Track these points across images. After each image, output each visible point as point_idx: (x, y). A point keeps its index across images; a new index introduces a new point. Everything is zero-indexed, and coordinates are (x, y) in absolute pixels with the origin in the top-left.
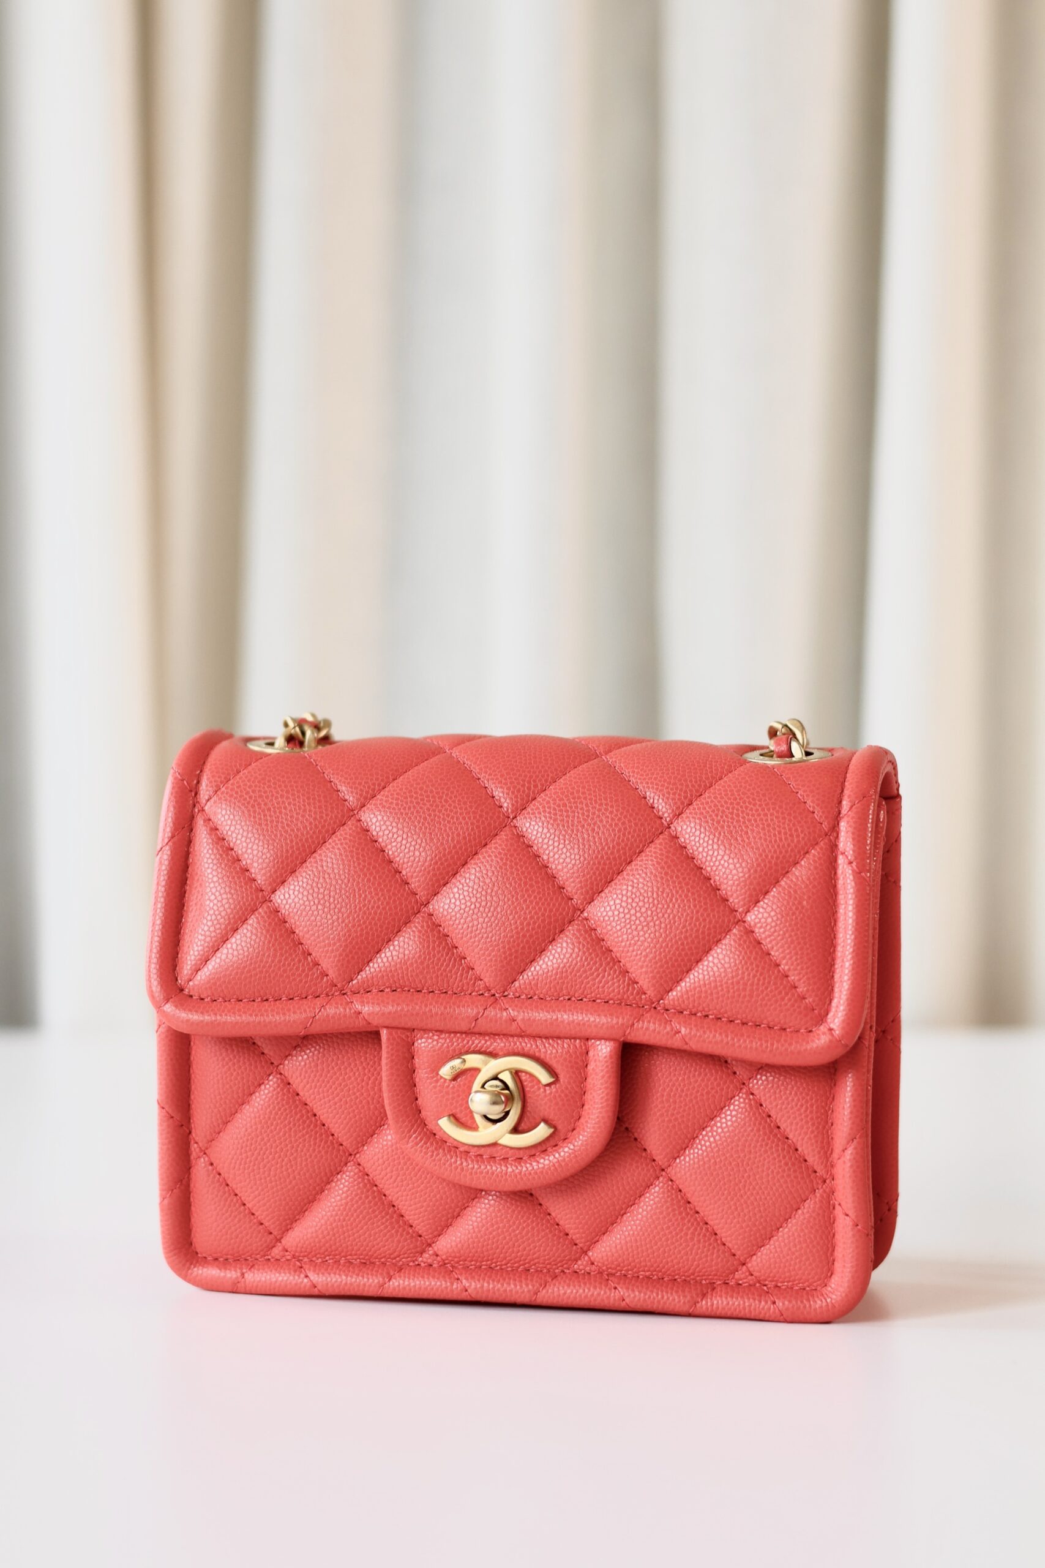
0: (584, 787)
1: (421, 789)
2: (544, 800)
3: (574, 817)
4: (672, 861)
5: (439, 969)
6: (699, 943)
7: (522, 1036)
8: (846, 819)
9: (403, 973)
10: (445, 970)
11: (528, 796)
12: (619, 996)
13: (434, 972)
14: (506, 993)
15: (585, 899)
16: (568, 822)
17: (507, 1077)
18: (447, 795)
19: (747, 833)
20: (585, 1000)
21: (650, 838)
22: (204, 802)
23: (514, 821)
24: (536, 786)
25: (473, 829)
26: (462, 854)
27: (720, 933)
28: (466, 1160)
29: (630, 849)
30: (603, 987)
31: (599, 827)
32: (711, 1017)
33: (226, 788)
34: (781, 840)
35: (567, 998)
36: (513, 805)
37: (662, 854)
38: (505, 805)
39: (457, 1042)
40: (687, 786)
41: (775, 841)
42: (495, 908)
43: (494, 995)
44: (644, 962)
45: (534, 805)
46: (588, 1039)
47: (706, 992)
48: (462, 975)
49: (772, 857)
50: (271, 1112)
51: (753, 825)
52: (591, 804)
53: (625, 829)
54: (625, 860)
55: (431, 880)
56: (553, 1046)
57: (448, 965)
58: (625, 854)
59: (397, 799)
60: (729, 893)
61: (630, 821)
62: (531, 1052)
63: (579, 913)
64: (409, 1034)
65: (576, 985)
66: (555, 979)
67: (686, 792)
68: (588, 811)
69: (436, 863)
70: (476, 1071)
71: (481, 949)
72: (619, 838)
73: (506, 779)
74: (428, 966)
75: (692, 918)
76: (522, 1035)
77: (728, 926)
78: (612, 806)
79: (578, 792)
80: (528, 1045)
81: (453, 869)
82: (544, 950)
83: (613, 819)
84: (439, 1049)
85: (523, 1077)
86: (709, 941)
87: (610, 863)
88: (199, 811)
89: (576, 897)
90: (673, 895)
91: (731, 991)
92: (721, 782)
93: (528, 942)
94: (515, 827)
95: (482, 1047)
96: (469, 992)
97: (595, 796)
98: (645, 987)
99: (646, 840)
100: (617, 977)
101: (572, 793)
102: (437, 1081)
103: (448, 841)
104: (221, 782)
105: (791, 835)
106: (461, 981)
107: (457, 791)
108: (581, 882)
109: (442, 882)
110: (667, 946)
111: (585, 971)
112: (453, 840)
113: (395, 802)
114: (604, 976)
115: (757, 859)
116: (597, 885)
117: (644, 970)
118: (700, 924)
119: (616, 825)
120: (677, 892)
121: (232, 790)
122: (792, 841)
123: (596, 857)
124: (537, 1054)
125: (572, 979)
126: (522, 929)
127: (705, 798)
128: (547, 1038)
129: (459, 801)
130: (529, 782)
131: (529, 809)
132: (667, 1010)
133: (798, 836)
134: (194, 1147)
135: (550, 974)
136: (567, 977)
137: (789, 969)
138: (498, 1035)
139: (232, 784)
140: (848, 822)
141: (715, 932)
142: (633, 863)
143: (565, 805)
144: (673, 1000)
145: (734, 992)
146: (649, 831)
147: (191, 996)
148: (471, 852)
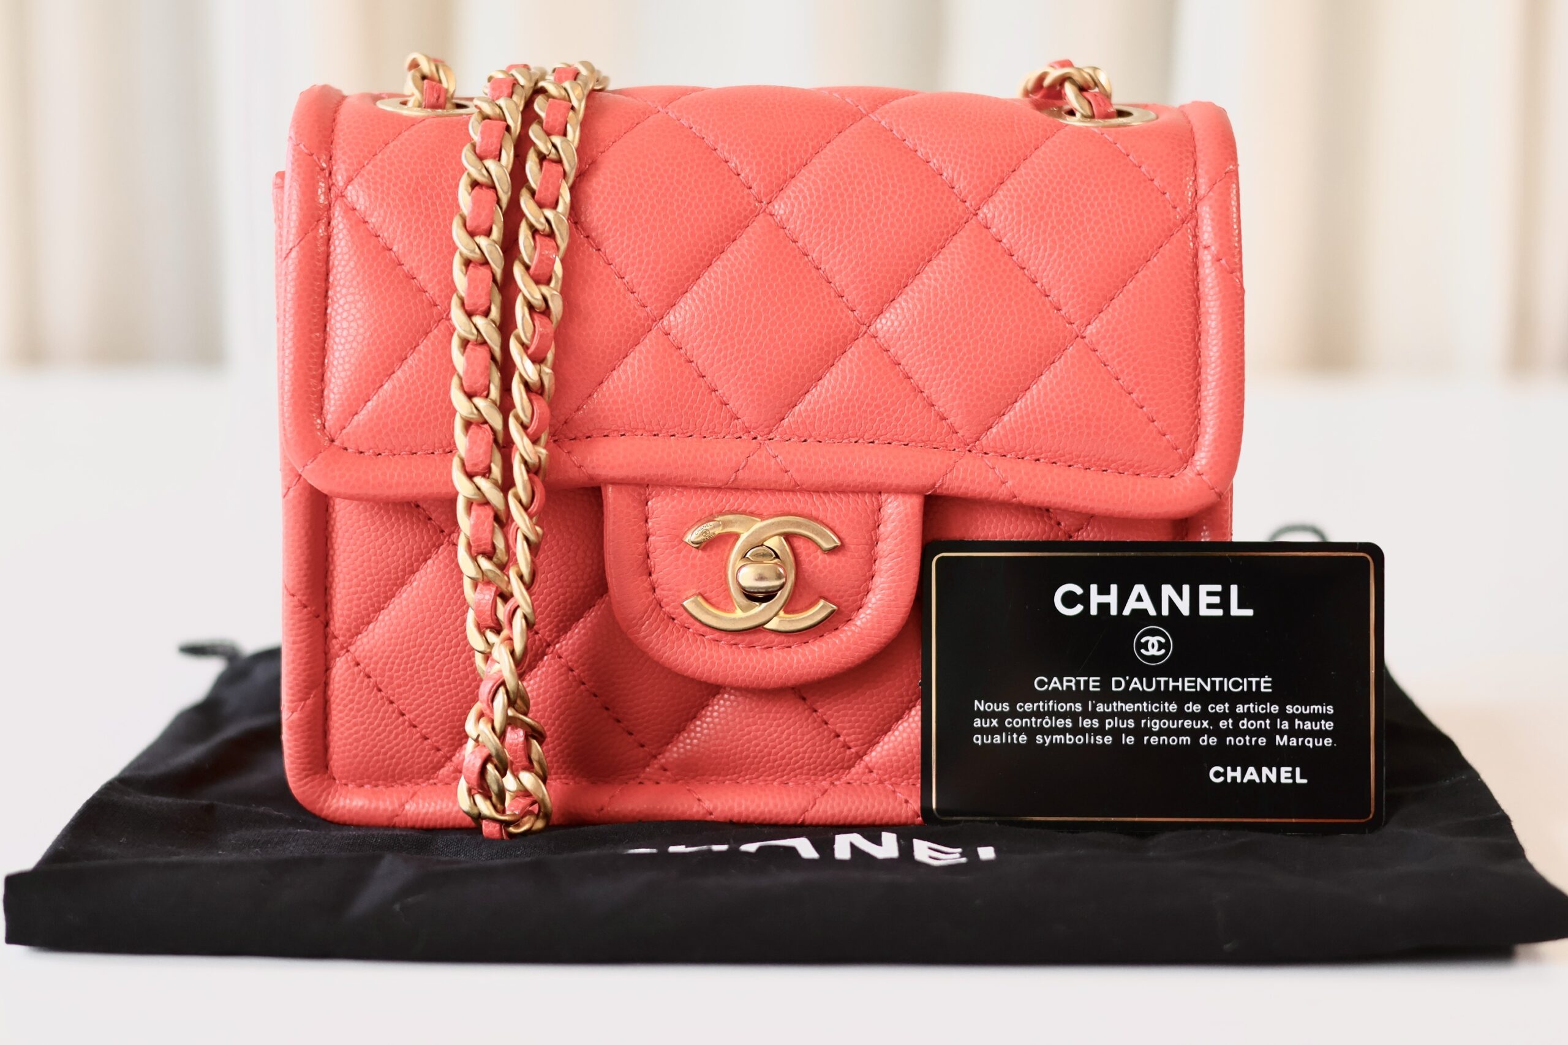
0: (860, 162)
1: (643, 165)
2: (808, 179)
3: (851, 203)
4: (987, 259)
5: (683, 407)
6: (1027, 367)
7: (793, 491)
8: (1206, 201)
9: (634, 412)
10: (690, 408)
11: (785, 173)
12: (924, 438)
13: (676, 410)
14: (771, 436)
15: (872, 311)
16: (844, 210)
17: (774, 543)
18: (679, 173)
19: (1081, 223)
20: (876, 442)
21: (953, 228)
22: (341, 184)
23: (770, 207)
24: (793, 160)
25: (718, 220)
26: (706, 253)
27: (1055, 353)
28: (718, 651)
29: (929, 244)
30: (902, 426)
31: (886, 217)
32: (1042, 460)
33: (374, 166)
34: (1127, 230)
35: (854, 440)
36: (765, 186)
37: (972, 252)
38: (754, 186)
39: (708, 501)
40: (995, 159)
41: (1121, 233)
42: (755, 326)
43: (755, 438)
44: (957, 392)
45: (795, 186)
46: (880, 493)
47: (1038, 430)
48: (712, 413)
49: (1118, 253)
50: (443, 596)
51: (1088, 212)
52: (873, 184)
53: (921, 218)
54: (923, 259)
55: (665, 288)
56: (836, 504)
57: (694, 401)
58: (923, 251)
59: (612, 180)
60: (1062, 301)
61: (926, 207)
62: (806, 511)
63: (864, 328)
64: (642, 491)
65: (866, 424)
66: (838, 417)
67: (994, 167)
68: (870, 195)
69: (672, 266)
70: (737, 536)
71: (739, 379)
72: (914, 230)
73: (753, 151)
74: (668, 403)
75: (1017, 335)
76: (795, 488)
77: (1063, 344)
78: (901, 188)
79: (853, 167)
80: (800, 502)
81: (694, 274)
82: (820, 379)
83: (903, 205)
84: (683, 510)
85: (798, 543)
86: (1040, 363)
87: (904, 264)
88: (337, 197)
89: (859, 308)
90: (991, 306)
91: (1072, 428)
92: (1039, 152)
93: (801, 369)
94: (772, 215)
95: (740, 505)
96: (722, 435)
97: (878, 174)
98: (956, 426)
99: (948, 233)
100: (920, 412)
101: (846, 170)
102: (679, 551)
103: (686, 237)
104: (365, 158)
105: (1140, 225)
106: (711, 421)
107: (692, 168)
108: (865, 289)
109: (680, 291)
110: (986, 372)
111: (877, 406)
112: (693, 234)
113: (609, 184)
114: (902, 412)
115: (1098, 257)
116: (888, 293)
117: (957, 402)
118: (1028, 344)
119: (909, 213)
120: (996, 301)
121: (383, 168)
122: (1142, 232)
123: (886, 256)
124: (814, 513)
125: (860, 416)
126: (794, 352)
127: (1021, 176)
128: (826, 492)
129: (696, 181)
130: (784, 154)
131: (789, 192)
132: (986, 453)
133: (1149, 225)
134: (335, 645)
135: (831, 409)
136: (853, 413)
137: (1144, 399)
138: (762, 490)
139: (382, 160)
140: (1211, 207)
141: (1048, 352)
142: (934, 262)
143: (838, 186)
144: (994, 440)
145: (1075, 430)
146: (952, 220)
147: (346, 449)
148: (717, 249)
